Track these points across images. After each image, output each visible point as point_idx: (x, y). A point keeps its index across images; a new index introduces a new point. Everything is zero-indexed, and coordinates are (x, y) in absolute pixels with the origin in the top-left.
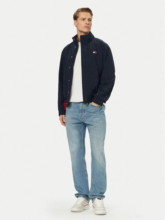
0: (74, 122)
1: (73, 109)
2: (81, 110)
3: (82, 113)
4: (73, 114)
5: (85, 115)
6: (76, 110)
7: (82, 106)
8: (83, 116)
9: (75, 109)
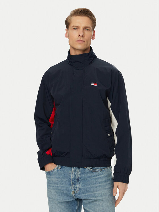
0: (63, 201)
1: (57, 178)
2: (73, 180)
3: (75, 184)
4: (58, 187)
5: (80, 187)
6: (63, 180)
7: (74, 173)
8: (77, 190)
9: (59, 178)
